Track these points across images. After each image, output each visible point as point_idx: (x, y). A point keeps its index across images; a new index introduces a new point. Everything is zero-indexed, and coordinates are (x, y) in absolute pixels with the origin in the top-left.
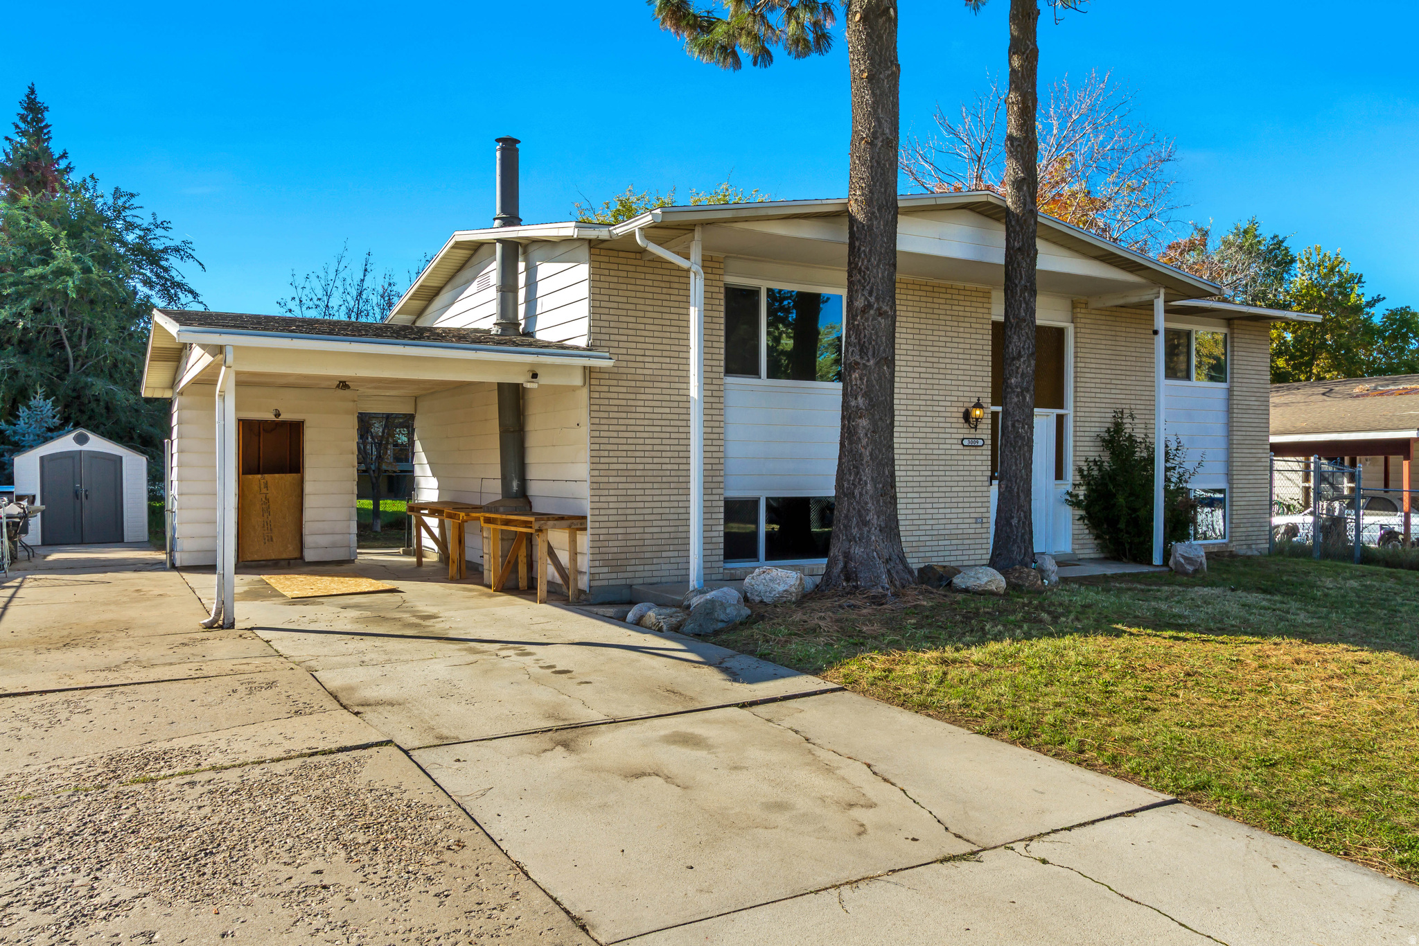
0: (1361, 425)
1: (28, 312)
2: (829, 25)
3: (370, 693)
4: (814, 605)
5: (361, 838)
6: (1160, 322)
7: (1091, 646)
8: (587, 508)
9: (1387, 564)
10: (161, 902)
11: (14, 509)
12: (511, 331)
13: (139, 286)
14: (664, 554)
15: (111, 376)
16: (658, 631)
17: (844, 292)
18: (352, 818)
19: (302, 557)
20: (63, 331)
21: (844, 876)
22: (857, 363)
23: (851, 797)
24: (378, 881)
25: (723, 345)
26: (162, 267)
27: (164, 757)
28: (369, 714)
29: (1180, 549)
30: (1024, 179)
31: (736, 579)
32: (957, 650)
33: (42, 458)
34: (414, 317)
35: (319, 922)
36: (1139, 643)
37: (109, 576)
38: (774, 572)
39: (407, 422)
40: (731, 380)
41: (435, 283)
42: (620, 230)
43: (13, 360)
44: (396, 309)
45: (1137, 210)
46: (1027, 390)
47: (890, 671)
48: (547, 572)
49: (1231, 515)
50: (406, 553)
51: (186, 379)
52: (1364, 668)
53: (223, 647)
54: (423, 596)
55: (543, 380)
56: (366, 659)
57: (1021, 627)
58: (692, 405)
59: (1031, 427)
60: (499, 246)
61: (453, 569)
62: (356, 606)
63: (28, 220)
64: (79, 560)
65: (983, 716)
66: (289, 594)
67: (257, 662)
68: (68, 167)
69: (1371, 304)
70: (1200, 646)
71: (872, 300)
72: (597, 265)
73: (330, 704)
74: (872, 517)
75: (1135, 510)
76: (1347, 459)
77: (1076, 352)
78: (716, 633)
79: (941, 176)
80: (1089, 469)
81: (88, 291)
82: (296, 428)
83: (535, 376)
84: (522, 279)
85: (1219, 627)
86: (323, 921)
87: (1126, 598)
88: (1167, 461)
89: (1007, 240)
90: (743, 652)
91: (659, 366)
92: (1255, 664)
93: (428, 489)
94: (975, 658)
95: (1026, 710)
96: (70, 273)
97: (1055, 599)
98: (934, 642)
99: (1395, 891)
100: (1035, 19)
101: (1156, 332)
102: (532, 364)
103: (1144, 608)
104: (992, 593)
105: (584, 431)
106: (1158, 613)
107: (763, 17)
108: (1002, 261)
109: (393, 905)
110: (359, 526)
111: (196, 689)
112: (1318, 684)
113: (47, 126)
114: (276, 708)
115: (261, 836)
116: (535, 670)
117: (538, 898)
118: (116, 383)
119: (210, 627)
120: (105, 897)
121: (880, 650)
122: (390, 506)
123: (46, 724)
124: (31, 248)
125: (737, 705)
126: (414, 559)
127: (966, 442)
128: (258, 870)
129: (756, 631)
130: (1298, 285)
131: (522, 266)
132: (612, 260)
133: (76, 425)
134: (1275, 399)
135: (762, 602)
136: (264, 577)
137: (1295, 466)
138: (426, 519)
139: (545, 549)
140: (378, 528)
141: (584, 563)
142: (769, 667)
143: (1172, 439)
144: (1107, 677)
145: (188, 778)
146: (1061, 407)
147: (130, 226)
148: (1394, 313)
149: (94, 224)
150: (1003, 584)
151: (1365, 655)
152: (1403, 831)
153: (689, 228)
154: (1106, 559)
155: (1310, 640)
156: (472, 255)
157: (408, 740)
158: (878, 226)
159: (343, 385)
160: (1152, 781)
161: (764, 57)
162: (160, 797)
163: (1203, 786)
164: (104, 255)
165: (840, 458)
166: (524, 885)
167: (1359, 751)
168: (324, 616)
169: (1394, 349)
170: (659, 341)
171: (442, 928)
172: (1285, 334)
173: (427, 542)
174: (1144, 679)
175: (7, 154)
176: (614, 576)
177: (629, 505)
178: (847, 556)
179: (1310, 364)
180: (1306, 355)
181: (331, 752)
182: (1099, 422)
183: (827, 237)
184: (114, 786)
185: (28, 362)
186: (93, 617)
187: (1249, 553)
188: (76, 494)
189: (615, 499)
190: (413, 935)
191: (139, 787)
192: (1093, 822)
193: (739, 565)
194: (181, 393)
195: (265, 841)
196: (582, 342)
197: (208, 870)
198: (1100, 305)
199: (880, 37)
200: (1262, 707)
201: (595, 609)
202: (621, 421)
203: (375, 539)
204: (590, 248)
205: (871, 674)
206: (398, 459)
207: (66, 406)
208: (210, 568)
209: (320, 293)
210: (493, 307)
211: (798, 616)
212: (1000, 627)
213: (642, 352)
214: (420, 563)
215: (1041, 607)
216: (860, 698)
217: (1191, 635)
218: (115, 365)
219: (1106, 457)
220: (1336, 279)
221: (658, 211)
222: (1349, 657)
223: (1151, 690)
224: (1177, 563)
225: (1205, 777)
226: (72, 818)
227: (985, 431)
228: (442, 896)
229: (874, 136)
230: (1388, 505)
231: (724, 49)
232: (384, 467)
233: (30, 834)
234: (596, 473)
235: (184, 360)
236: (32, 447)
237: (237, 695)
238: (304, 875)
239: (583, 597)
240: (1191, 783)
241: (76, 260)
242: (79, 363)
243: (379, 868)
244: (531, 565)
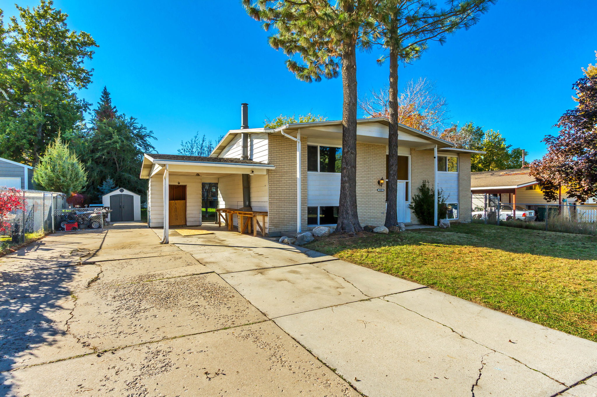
0: (501, 184)
1: (106, 154)
2: (337, 69)
3: (208, 260)
4: (333, 237)
5: (207, 295)
6: (436, 154)
7: (411, 248)
8: (268, 209)
9: (508, 226)
10: (157, 309)
11: (104, 211)
12: (246, 159)
13: (138, 146)
14: (290, 223)
15: (129, 172)
16: (288, 244)
17: (341, 147)
18: (205, 290)
19: (186, 224)
20: (116, 159)
21: (334, 304)
22: (345, 168)
23: (338, 286)
24: (212, 304)
25: (307, 162)
26: (144, 140)
27: (153, 276)
28: (208, 265)
29: (442, 221)
30: (394, 114)
31: (311, 230)
32: (372, 249)
33: (110, 196)
34: (217, 155)
35: (198, 313)
36: (426, 247)
37: (132, 230)
38: (321, 228)
39: (216, 185)
40: (310, 172)
41: (224, 145)
42: (277, 130)
43: (101, 168)
44: (213, 152)
45: (434, 120)
46: (395, 175)
47: (352, 254)
48: (257, 228)
49: (459, 211)
50: (216, 223)
51: (153, 173)
52: (489, 254)
53: (166, 248)
54: (220, 235)
55: (255, 173)
56: (206, 251)
57: (392, 243)
58: (298, 180)
59: (397, 186)
60: (242, 135)
61: (229, 228)
62: (202, 238)
63: (105, 127)
64: (122, 226)
65: (377, 266)
66: (183, 235)
67: (176, 252)
68: (116, 110)
69: (508, 147)
70: (443, 248)
71: (349, 149)
72: (270, 140)
73: (197, 263)
74: (349, 212)
75: (429, 210)
76: (498, 194)
77: (411, 164)
78: (304, 245)
79: (374, 110)
80: (416, 198)
81: (123, 148)
82: (184, 187)
83: (253, 172)
84: (249, 144)
85: (451, 243)
86: (199, 313)
87: (424, 235)
88: (438, 195)
89: (389, 131)
90: (311, 250)
91: (288, 169)
92: (458, 253)
93: (222, 204)
94: (377, 251)
95: (389, 265)
96: (118, 143)
97: (403, 235)
98: (366, 247)
99: (482, 309)
100: (397, 67)
101: (435, 158)
102: (252, 169)
103: (429, 238)
104: (384, 233)
105: (267, 187)
106: (433, 239)
107: (318, 67)
108: (388, 137)
109: (216, 310)
110: (203, 216)
111: (160, 259)
112: (475, 258)
113: (110, 99)
114: (182, 264)
115: (181, 294)
116: (253, 254)
117: (253, 308)
118: (131, 174)
119: (162, 243)
120: (143, 308)
121: (350, 249)
122: (211, 210)
123: (121, 267)
124: (106, 135)
125: (309, 263)
126: (218, 225)
127: (379, 190)
128: (181, 302)
129: (315, 244)
130: (485, 142)
131: (249, 140)
132: (275, 138)
133: (120, 187)
134: (473, 177)
135: (318, 236)
136: (176, 230)
137: (483, 197)
138: (221, 213)
139: (256, 221)
140: (207, 216)
141: (267, 225)
142: (319, 254)
143: (440, 189)
144: (414, 256)
145: (161, 281)
146: (407, 179)
147: (135, 128)
148: (515, 150)
149: (124, 128)
150: (388, 231)
151: (491, 250)
152: (487, 294)
153: (297, 129)
154: (421, 224)
155: (476, 246)
156: (235, 137)
157: (219, 272)
158: (351, 128)
159: (198, 175)
160: (421, 282)
161: (319, 79)
162: (154, 285)
163: (435, 284)
164: (127, 137)
165: (340, 195)
166: (250, 305)
167: (481, 275)
168: (194, 240)
169: (515, 161)
170: (288, 161)
171: (229, 315)
172: (481, 157)
173: (222, 220)
174: (424, 257)
175: (99, 108)
176: (276, 229)
177: (280, 209)
178: (342, 223)
179: (489, 166)
180: (488, 163)
181: (198, 274)
182: (419, 184)
183: (336, 131)
184: (142, 282)
185: (105, 168)
186: (129, 241)
187: (465, 222)
188: (120, 207)
189: (276, 207)
190: (222, 316)
191: (148, 283)
192: (403, 292)
193: (311, 226)
194: (152, 177)
195: (182, 295)
196: (266, 162)
197: (169, 302)
198: (419, 149)
199: (351, 74)
200: (457, 264)
201: (270, 238)
202: (278, 185)
203: (206, 219)
204: (268, 135)
205: (347, 255)
206: (213, 196)
207: (116, 181)
208: (162, 228)
209: (190, 147)
210: (241, 152)
211: (328, 240)
212: (386, 243)
213: (283, 165)
214: (220, 226)
215: (398, 237)
216: (344, 262)
217: (442, 245)
218: (131, 169)
219: (420, 194)
220: (497, 140)
221: (288, 125)
222: (485, 251)
223: (426, 259)
224: (441, 225)
225: (435, 281)
226: (132, 290)
227: (384, 187)
228: (229, 308)
229: (350, 102)
230: (510, 208)
231: (307, 77)
232: (209, 199)
233: (122, 293)
234: (270, 199)
235: (153, 168)
236: (107, 193)
237: (171, 261)
238: (193, 303)
239: (267, 235)
240: (431, 283)
241: (119, 139)
242: (120, 169)
243: (212, 301)
244: (252, 226)
